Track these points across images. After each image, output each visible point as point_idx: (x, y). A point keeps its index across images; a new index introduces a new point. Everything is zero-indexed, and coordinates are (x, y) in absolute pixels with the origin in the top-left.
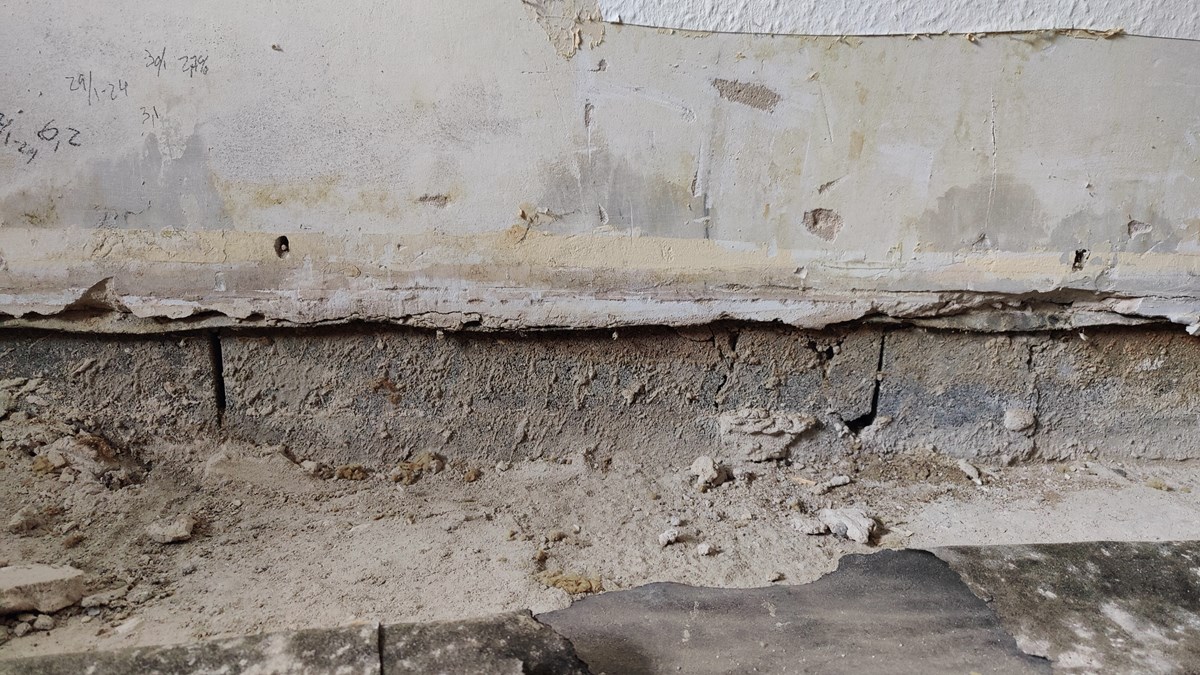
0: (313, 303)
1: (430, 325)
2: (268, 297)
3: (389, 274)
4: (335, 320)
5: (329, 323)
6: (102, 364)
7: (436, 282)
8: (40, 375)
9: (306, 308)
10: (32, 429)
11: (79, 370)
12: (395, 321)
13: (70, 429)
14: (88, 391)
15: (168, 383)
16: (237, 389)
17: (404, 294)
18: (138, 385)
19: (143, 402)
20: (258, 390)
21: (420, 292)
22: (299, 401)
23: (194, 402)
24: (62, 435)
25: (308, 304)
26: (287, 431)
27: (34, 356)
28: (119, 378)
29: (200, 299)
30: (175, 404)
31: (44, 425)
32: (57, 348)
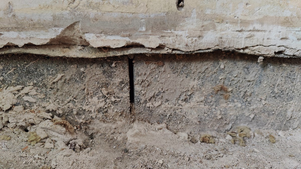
0: (194, 39)
1: (258, 53)
2: (169, 34)
3: (239, 21)
4: (205, 50)
5: (202, 51)
6: (68, 78)
7: (265, 27)
8: (32, 84)
9: (190, 42)
10: (27, 116)
11: (55, 81)
12: (239, 51)
13: (49, 115)
14: (59, 93)
15: (104, 89)
16: (142, 91)
17: (246, 34)
18: (88, 89)
19: (90, 100)
20: (154, 92)
21: (255, 33)
22: (175, 98)
23: (118, 100)
24: (44, 119)
25: (192, 40)
26: (168, 116)
27: (28, 72)
28: (77, 86)
29: (129, 36)
30: (107, 101)
31: (33, 114)
32: (42, 68)
